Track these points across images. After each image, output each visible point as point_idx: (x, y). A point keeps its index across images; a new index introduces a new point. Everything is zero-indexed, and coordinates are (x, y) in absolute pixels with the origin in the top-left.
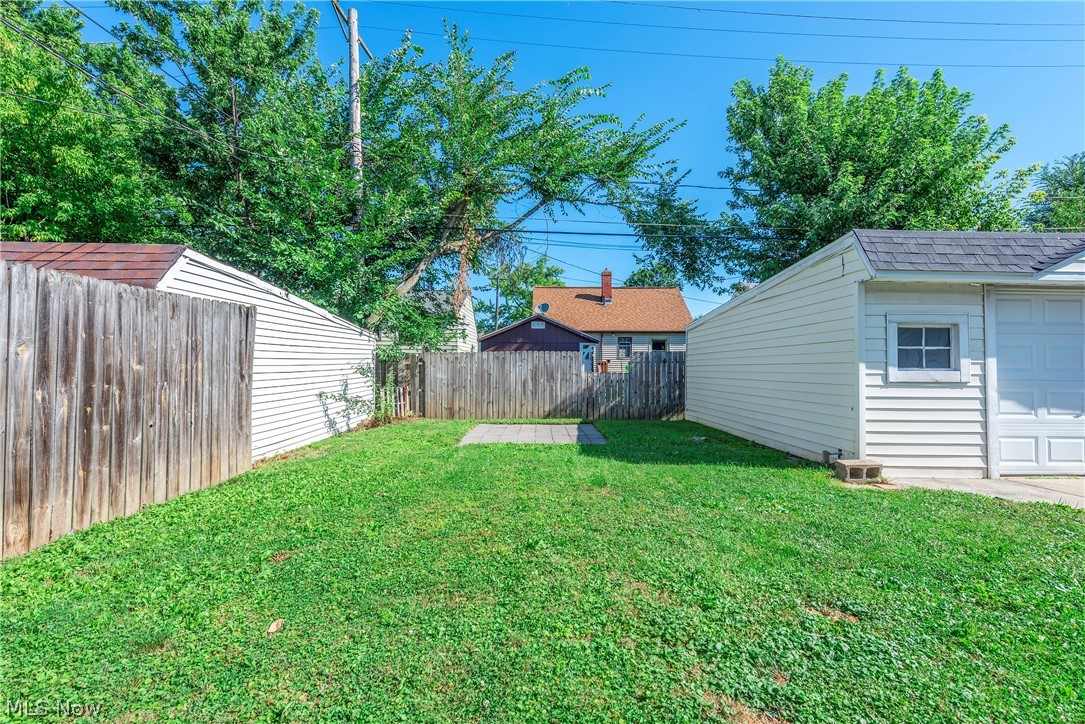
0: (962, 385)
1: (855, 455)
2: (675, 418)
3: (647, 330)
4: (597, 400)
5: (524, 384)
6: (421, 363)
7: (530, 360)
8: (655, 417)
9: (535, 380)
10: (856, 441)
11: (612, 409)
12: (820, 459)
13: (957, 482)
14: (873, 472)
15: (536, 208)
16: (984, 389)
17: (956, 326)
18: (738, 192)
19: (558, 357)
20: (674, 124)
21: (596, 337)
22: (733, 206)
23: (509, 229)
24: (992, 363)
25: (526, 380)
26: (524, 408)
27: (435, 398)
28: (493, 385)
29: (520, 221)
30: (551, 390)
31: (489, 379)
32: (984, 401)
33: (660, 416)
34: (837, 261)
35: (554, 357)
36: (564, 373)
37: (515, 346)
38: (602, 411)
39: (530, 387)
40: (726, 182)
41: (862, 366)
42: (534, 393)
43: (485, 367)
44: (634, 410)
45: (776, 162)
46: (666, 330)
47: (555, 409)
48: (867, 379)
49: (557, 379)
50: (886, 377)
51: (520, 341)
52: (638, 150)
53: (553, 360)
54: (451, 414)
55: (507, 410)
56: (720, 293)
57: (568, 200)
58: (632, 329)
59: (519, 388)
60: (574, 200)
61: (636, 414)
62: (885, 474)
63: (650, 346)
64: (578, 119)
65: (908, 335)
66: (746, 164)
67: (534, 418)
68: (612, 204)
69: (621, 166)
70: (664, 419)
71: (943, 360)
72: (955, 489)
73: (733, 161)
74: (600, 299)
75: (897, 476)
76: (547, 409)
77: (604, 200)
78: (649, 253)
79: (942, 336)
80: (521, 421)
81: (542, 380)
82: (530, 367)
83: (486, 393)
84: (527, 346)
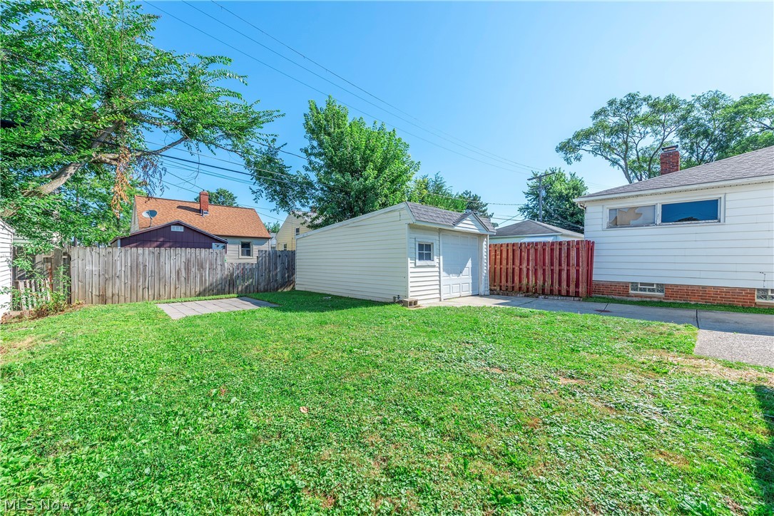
0: (434, 266)
1: (406, 297)
2: (285, 290)
3: (238, 235)
4: (236, 282)
5: (178, 273)
6: (66, 257)
7: (183, 254)
8: (274, 290)
9: (188, 269)
10: (406, 290)
11: (247, 287)
12: (392, 301)
13: (434, 303)
14: (415, 303)
15: (179, 142)
16: (439, 268)
17: (432, 243)
18: (310, 163)
19: (207, 253)
20: (278, 114)
21: (223, 239)
22: (307, 169)
23: (156, 153)
24: (441, 257)
25: (180, 269)
26: (178, 290)
27: (84, 287)
28: (148, 273)
29: (166, 148)
30: (201, 276)
31: (144, 270)
32: (440, 272)
33: (277, 289)
34: (397, 214)
35: (203, 253)
36: (211, 264)
37: (156, 244)
38: (240, 289)
39: (184, 274)
40: (304, 155)
41: (409, 259)
42: (187, 279)
43: (140, 259)
44: (261, 287)
45: (335, 153)
46: (250, 236)
47: (204, 290)
48: (411, 264)
49: (205, 269)
50: (415, 263)
51: (161, 239)
52: (254, 122)
53: (203, 255)
54: (103, 299)
55: (162, 292)
56: (298, 218)
57: (203, 141)
58: (227, 234)
59: (174, 276)
60: (209, 143)
61: (262, 289)
62: (419, 303)
63: (240, 246)
64: (219, 89)
65: (421, 247)
66: (313, 147)
67: (186, 297)
68: (235, 152)
69: (242, 129)
70: (280, 291)
71: (429, 257)
72: (433, 305)
73: (306, 144)
74: (199, 211)
75: (423, 304)
76: (198, 289)
77: (229, 148)
78: (260, 188)
79: (428, 247)
80: (174, 300)
81: (193, 270)
82: (183, 259)
83: (141, 281)
84: (168, 244)
